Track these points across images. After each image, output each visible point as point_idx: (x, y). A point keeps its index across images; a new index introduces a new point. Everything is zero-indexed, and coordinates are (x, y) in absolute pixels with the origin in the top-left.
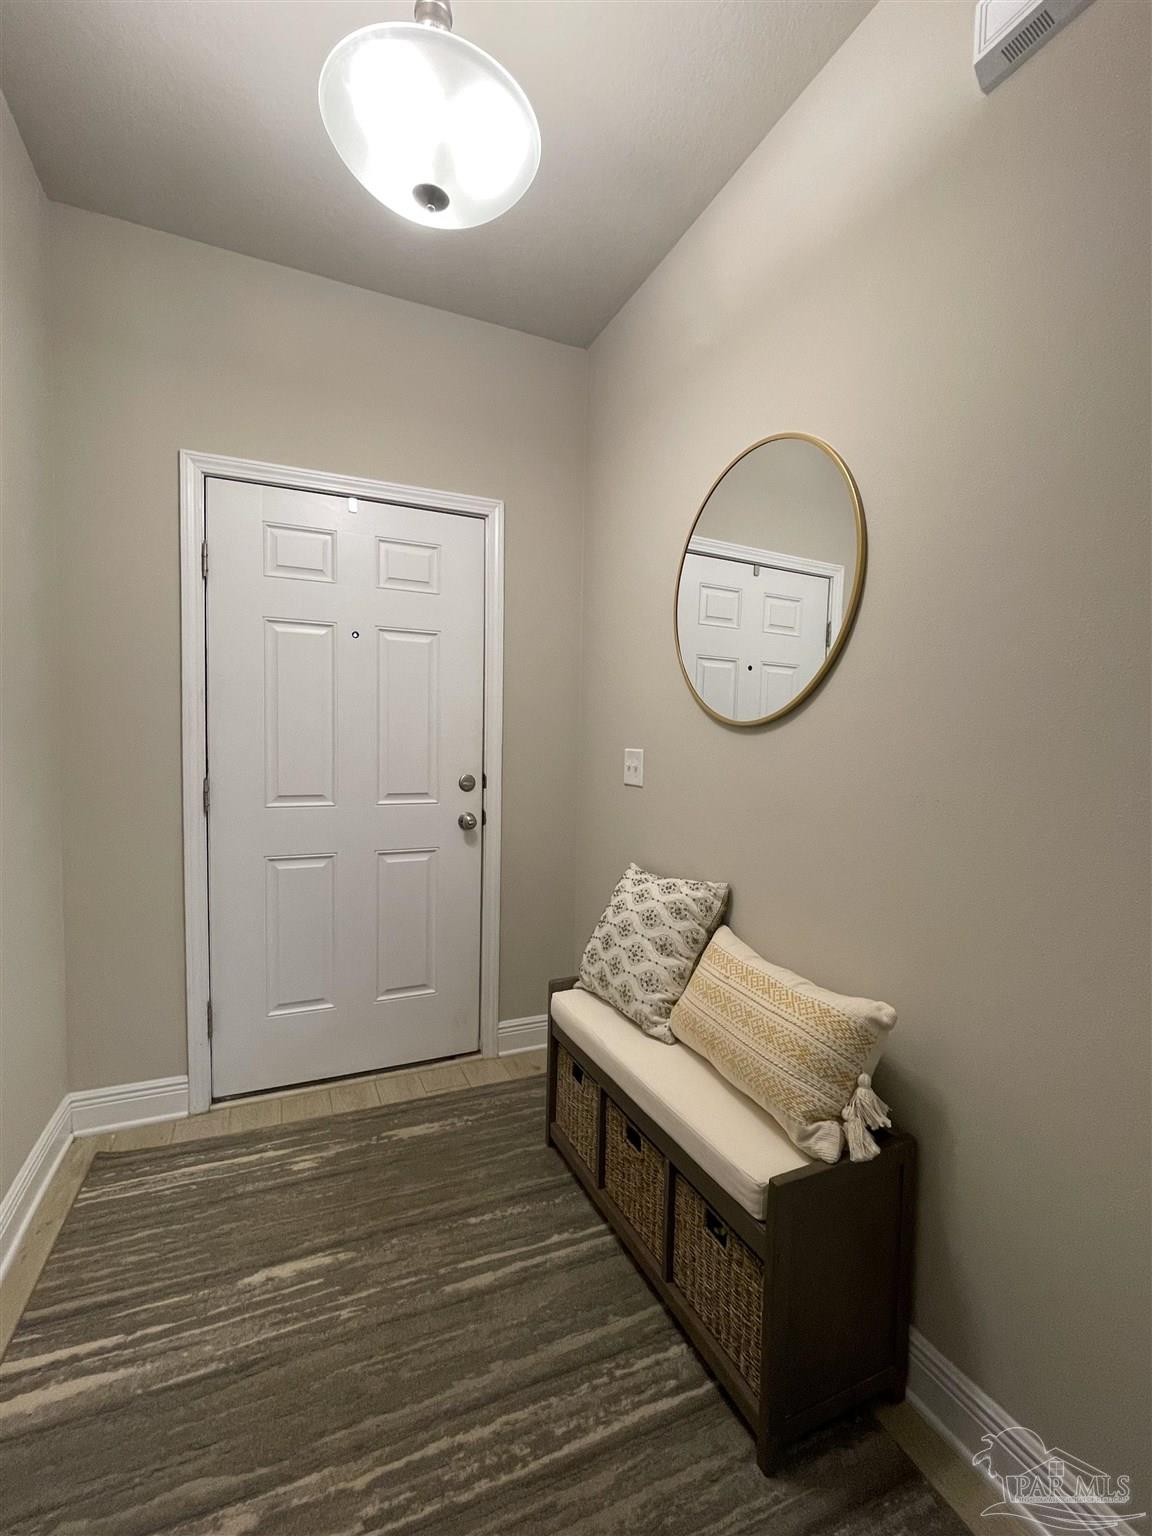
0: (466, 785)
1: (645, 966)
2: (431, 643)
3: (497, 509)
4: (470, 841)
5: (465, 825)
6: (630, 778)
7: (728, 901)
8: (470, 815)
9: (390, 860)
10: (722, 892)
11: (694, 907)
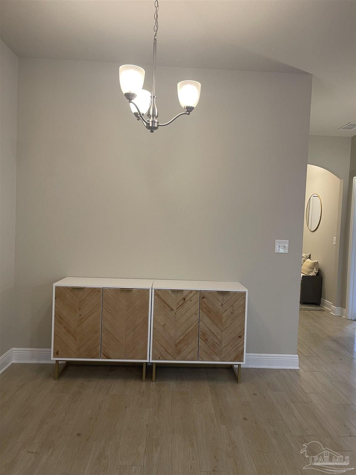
7: (310, 255)
10: (309, 255)
11: (305, 257)
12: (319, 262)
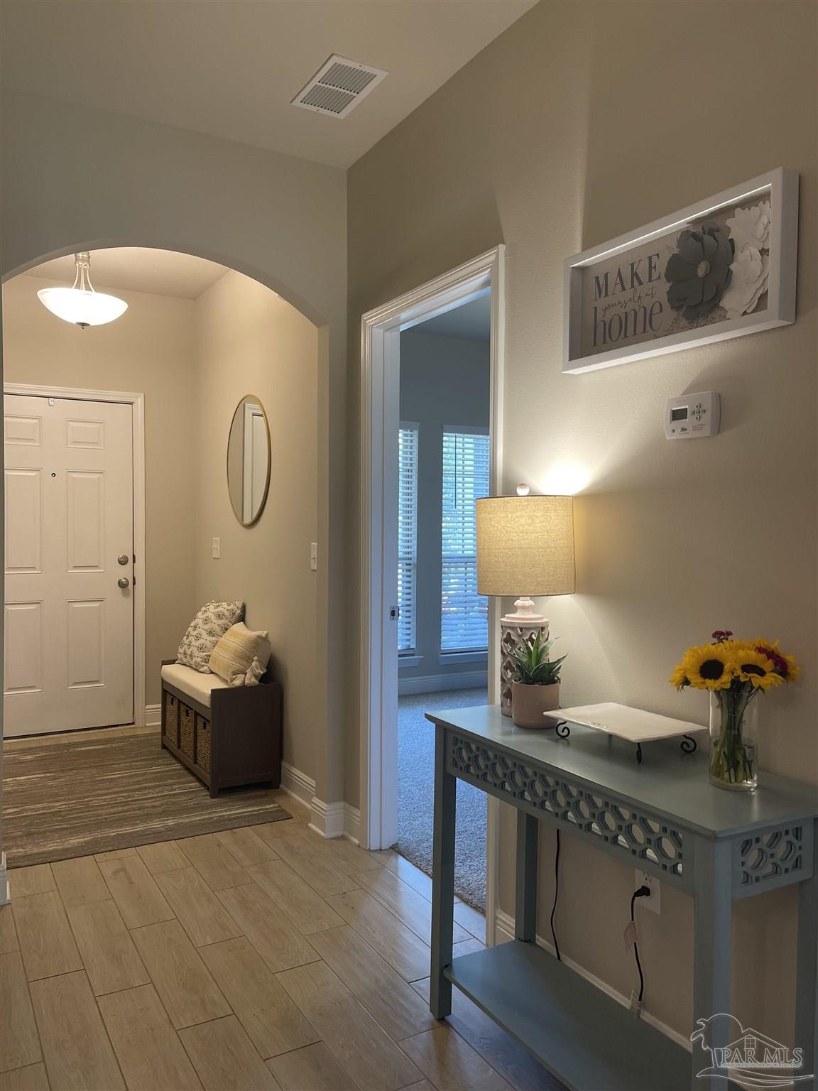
0: (123, 562)
1: (201, 641)
2: (99, 478)
3: (140, 399)
4: (125, 595)
5: (122, 585)
6: (216, 555)
7: (244, 608)
8: (125, 579)
9: (76, 605)
10: (240, 606)
11: (227, 613)
12: (271, 639)
